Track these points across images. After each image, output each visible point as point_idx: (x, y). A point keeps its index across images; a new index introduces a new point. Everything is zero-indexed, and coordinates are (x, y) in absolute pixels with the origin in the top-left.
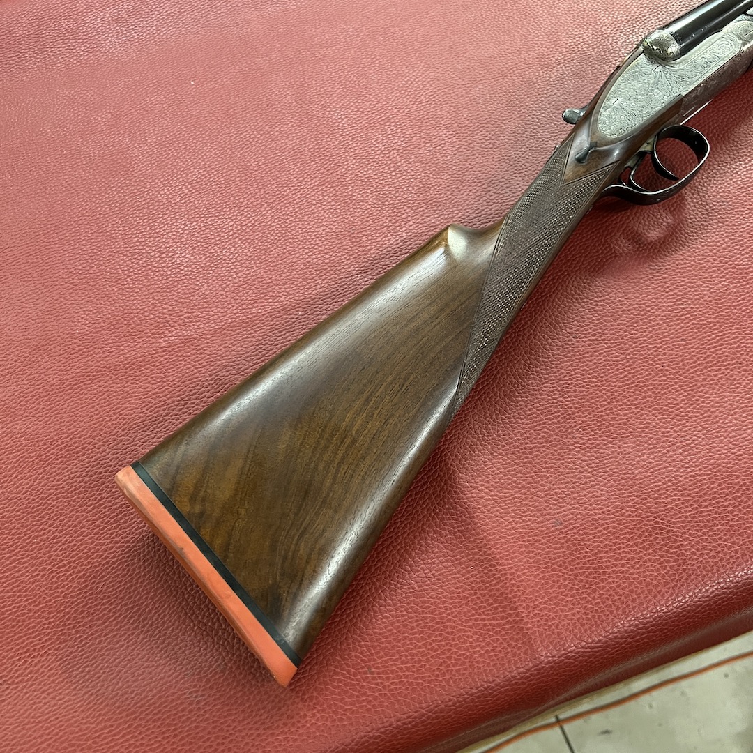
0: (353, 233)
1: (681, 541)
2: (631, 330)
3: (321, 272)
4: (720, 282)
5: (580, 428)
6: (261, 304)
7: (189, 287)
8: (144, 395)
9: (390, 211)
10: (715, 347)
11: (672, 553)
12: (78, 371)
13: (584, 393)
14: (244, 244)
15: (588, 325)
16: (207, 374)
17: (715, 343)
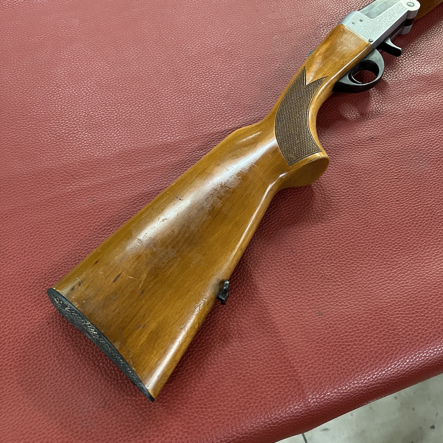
0: (194, 124)
1: (396, 326)
2: (366, 193)
3: (173, 148)
4: (421, 166)
5: (334, 253)
6: (134, 167)
7: (87, 154)
8: (56, 223)
9: (218, 111)
10: (416, 206)
11: (390, 333)
12: (12, 205)
13: (337, 231)
14: (124, 128)
15: (340, 189)
16: (97, 211)
17: (417, 203)
